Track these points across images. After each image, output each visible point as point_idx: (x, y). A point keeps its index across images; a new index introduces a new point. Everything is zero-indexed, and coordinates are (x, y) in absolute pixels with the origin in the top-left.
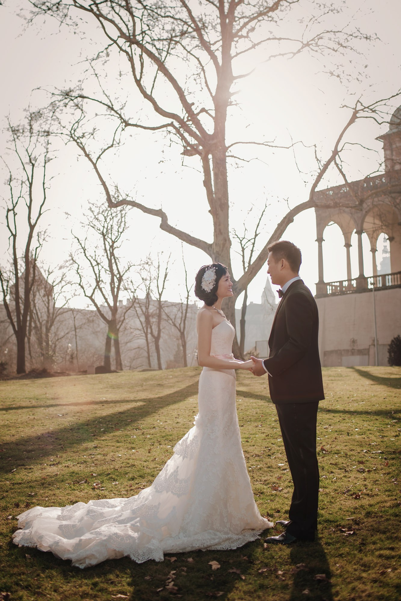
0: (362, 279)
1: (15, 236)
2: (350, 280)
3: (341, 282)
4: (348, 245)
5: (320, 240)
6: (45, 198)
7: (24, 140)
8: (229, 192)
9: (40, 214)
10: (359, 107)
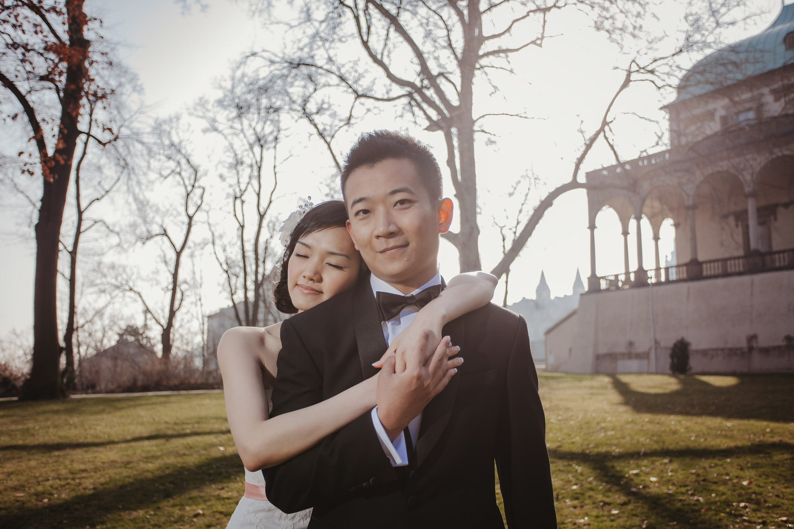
0: (641, 272)
1: (242, 227)
2: (627, 273)
3: (617, 276)
4: (625, 233)
5: (592, 227)
6: (276, 183)
7: (252, 118)
8: (477, 173)
9: (271, 202)
10: (634, 68)
